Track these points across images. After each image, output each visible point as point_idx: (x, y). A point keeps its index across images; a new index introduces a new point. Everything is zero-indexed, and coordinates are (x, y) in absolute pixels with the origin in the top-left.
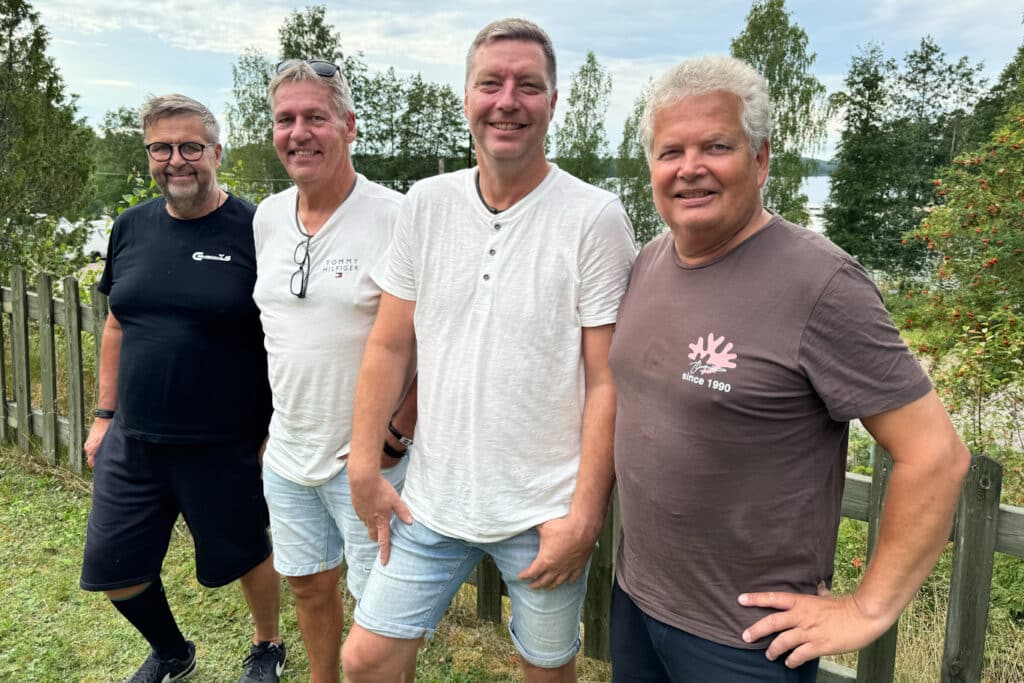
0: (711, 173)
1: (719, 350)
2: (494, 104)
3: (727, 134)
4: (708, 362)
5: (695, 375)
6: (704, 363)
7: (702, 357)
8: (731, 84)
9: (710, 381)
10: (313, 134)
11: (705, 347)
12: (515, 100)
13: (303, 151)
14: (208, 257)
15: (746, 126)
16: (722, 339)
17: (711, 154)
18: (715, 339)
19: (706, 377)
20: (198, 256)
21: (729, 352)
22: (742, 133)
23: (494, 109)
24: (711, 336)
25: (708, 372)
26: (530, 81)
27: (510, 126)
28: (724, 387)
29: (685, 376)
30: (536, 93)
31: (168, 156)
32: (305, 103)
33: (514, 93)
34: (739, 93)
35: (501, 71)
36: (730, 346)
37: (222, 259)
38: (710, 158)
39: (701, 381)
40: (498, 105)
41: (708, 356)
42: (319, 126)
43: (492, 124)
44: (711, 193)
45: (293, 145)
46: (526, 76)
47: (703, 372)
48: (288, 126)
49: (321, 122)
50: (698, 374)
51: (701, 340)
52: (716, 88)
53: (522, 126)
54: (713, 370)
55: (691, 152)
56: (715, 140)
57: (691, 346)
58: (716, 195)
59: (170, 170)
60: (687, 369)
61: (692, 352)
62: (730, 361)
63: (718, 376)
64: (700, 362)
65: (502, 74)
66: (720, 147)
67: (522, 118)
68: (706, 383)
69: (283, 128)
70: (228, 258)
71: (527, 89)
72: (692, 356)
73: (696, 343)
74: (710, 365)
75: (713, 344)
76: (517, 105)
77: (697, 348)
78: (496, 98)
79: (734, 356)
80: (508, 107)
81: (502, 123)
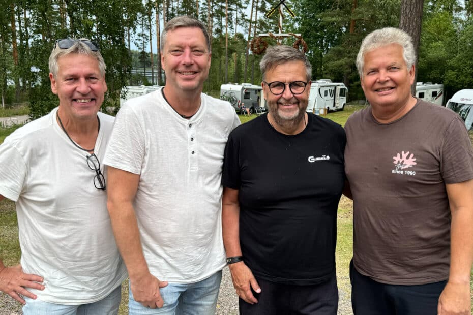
0: (392, 80)
1: (408, 158)
2: (180, 62)
3: (398, 62)
4: (404, 164)
5: (398, 170)
6: (402, 164)
7: (400, 162)
8: (399, 41)
9: (406, 172)
10: (92, 89)
11: (401, 157)
12: (191, 59)
13: (85, 99)
14: (318, 159)
15: (405, 59)
16: (408, 153)
17: (391, 71)
18: (405, 153)
19: (404, 170)
20: (312, 159)
21: (413, 158)
22: (404, 62)
23: (180, 64)
24: (403, 153)
25: (405, 168)
26: (197, 49)
27: (189, 73)
28: (413, 173)
29: (393, 172)
30: (201, 55)
31: (281, 91)
32: (87, 69)
33: (190, 56)
34: (401, 44)
35: (182, 44)
36: (412, 155)
37: (325, 159)
38: (390, 73)
39: (402, 172)
40: (183, 62)
41: (403, 161)
42: (94, 83)
43: (180, 72)
44: (392, 88)
45: (77, 95)
46: (195, 47)
47: (402, 168)
48: (73, 83)
49: (95, 80)
50: (400, 169)
51: (398, 155)
52: (392, 42)
53: (196, 72)
54: (406, 167)
55: (383, 71)
56: (392, 65)
57: (394, 158)
58: (394, 89)
59: (282, 100)
60: (394, 168)
61: (395, 160)
62: (414, 162)
63: (409, 169)
64: (400, 164)
65: (183, 46)
66: (395, 68)
67: (195, 68)
68: (404, 173)
69: (70, 84)
70: (328, 158)
71: (197, 53)
72: (395, 162)
73: (396, 156)
74: (405, 165)
75: (404, 155)
76: (193, 62)
77: (397, 159)
78: (181, 59)
79: (415, 159)
80: (188, 63)
81: (185, 72)
